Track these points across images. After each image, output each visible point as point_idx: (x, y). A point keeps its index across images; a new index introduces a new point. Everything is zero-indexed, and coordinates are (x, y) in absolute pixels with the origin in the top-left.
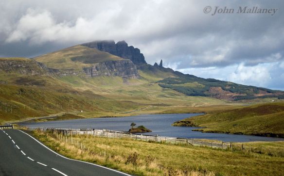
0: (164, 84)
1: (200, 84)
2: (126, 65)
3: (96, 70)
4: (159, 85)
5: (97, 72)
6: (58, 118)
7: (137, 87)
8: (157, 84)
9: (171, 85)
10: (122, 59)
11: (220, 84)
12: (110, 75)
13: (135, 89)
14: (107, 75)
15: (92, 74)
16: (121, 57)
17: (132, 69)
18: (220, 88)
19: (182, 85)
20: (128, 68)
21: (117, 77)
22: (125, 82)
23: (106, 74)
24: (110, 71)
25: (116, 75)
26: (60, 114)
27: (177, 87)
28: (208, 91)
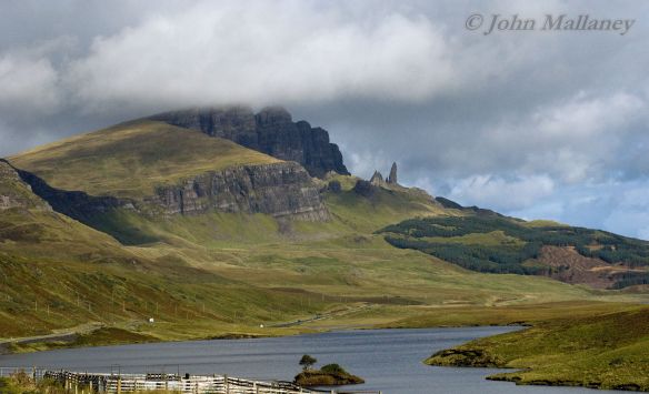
0: (402, 236)
1: (510, 238)
2: (287, 178)
3: (195, 196)
4: (387, 239)
5: (199, 202)
6: (79, 341)
7: (322, 245)
8: (381, 236)
9: (425, 239)
10: (274, 160)
11: (572, 238)
12: (236, 208)
13: (314, 253)
14: (229, 210)
15: (182, 206)
16: (271, 153)
17: (303, 190)
18: (571, 249)
19: (456, 240)
20: (291, 187)
21: (259, 216)
22: (283, 229)
23: (225, 205)
24: (239, 196)
25: (256, 209)
26: (85, 329)
27: (441, 246)
28: (535, 257)
